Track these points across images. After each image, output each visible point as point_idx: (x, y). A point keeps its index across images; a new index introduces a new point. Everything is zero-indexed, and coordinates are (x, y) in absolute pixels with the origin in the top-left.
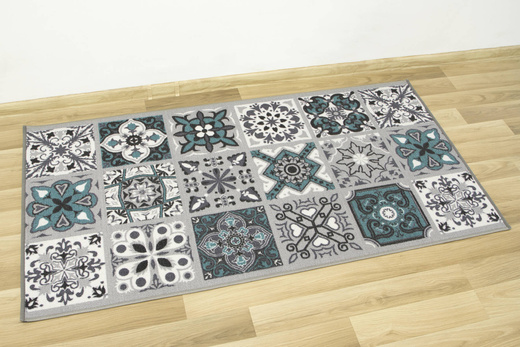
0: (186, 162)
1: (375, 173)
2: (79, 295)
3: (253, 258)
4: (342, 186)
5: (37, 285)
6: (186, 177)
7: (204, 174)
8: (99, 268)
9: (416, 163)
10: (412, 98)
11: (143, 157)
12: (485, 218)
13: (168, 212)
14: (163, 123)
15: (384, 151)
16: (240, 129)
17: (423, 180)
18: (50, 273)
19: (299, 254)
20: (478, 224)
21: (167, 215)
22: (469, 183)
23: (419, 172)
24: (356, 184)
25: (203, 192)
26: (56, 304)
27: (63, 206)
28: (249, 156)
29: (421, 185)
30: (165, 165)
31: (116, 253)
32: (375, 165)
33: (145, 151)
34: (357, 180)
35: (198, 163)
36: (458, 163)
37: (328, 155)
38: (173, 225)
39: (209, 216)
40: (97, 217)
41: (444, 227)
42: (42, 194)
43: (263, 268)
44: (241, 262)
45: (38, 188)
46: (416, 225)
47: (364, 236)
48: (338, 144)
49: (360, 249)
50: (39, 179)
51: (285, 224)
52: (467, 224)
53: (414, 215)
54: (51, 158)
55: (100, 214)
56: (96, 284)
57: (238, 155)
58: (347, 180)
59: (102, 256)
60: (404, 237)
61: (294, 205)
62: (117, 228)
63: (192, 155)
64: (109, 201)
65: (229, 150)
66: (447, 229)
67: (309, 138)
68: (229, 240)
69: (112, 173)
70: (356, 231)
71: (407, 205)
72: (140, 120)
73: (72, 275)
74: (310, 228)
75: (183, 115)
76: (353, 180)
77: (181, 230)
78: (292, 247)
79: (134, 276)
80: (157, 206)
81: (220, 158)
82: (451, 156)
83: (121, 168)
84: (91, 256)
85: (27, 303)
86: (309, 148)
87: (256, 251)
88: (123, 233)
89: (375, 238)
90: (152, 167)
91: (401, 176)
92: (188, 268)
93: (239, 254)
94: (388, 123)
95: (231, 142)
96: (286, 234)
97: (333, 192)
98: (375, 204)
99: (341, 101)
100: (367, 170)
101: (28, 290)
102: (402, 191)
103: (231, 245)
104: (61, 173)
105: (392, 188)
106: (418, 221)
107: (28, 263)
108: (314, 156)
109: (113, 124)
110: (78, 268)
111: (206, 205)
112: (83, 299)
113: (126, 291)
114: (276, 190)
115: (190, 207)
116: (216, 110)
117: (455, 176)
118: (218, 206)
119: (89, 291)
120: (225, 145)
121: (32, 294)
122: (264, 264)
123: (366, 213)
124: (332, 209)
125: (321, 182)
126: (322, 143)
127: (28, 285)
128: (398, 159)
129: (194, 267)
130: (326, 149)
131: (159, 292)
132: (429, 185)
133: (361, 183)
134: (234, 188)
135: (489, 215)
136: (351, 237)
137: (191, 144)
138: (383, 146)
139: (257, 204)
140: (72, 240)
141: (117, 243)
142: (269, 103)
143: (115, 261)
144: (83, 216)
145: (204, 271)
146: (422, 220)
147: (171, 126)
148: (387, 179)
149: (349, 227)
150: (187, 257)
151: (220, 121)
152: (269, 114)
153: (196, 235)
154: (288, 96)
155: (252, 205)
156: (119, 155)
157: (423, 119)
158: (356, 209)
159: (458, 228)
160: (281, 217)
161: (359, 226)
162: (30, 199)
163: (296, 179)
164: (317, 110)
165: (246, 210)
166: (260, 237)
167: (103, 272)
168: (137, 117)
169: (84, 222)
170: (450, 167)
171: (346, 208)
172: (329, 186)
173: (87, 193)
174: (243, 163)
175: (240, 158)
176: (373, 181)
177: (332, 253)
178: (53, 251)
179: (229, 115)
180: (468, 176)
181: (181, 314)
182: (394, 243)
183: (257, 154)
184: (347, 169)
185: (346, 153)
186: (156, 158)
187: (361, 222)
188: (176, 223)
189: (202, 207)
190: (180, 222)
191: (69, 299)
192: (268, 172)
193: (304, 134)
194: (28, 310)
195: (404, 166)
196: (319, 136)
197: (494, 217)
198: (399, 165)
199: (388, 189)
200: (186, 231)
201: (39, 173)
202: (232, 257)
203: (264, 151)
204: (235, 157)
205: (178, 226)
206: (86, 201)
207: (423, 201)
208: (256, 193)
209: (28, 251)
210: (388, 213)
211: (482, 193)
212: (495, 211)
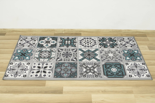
0: (60, 49)
1: (114, 59)
2: (19, 76)
3: (69, 75)
4: (102, 61)
5: (10, 72)
6: (58, 52)
7: (63, 52)
8: (27, 70)
9: (128, 58)
10: (133, 41)
11: (48, 46)
12: (145, 76)
13: (50, 60)
14: (57, 39)
15: (119, 54)
16: (78, 43)
17: (128, 63)
18: (14, 70)
19: (83, 76)
20: (142, 77)
21: (49, 61)
22: (144, 66)
23: (128, 61)
24: (107, 61)
25: (62, 57)
26: (13, 77)
27: (23, 55)
28: (78, 50)
30: (54, 49)
31: (33, 68)
32: (114, 57)
33: (49, 45)
34: (107, 60)
35: (63, 50)
36: (142, 60)
37: (101, 53)
38: (50, 63)
39: (61, 63)
40: (31, 59)
42: (19, 51)
43: (71, 77)
44: (65, 75)
45: (19, 50)
46: (122, 74)
47: (104, 74)
48: (105, 50)
49: (102, 77)
50: (20, 48)
51: (82, 68)
52: (138, 76)
53: (122, 71)
54: (25, 43)
55: (32, 58)
56: (25, 74)
57: (75, 49)
58: (105, 60)
59: (29, 68)
60: (117, 77)
61: (86, 64)
62: (35, 62)
63: (62, 48)
64: (35, 55)
65: (73, 48)
66: (131, 76)
67: (97, 48)
68: (64, 69)
69: (39, 49)
70: (102, 73)
71: (121, 68)
72: (51, 38)
73: (19, 71)
74: (89, 70)
75: (63, 38)
76: (106, 60)
77: (52, 65)
78: (82, 74)
79: (35, 74)
80: (48, 58)
81: (70, 49)
82: (140, 58)
83: (42, 48)
84: (26, 67)
85: (6, 75)
86: (97, 50)
87: (71, 73)
88: (36, 63)
89: (107, 75)
90: (50, 49)
91: (122, 61)
92: (50, 74)
93: (66, 73)
94: (123, 47)
95: (74, 46)
96: (81, 70)
97: (98, 62)
98: (111, 67)
99: (111, 39)
100: (112, 58)
101: (7, 73)
102: (120, 65)
103: (64, 71)
104: (26, 47)
105: (118, 64)
107: (9, 66)
108: (97, 52)
109: (44, 37)
110: (21, 70)
111: (62, 60)
112: (20, 77)
113: (32, 77)
114: (82, 59)
115: (57, 60)
116: (73, 38)
117: (139, 63)
118: (64, 61)
119: (22, 75)
120: (72, 46)
121: (7, 74)
122: (72, 77)
123: (107, 69)
124: (97, 66)
125: (96, 59)
126: (100, 49)
127: (7, 71)
128: (122, 56)
129: (52, 74)
130: (101, 51)
131: (40, 79)
132: (130, 64)
133: (108, 61)
134: (70, 57)
135: (147, 75)
136: (100, 74)
137: (63, 45)
138: (119, 52)
139: (75, 62)
140: (22, 63)
141: (34, 65)
142: (89, 38)
143: (32, 69)
144: (27, 58)
145: (54, 76)
146: (124, 73)
147: (59, 40)
148: (117, 61)
149: (100, 71)
150: (51, 72)
151: (73, 40)
152: (88, 40)
153: (56, 67)
154: (95, 37)
155: (74, 62)
156: (43, 45)
157: (135, 47)
158: (104, 67)
159: (135, 77)
160: (81, 66)
162: (15, 52)
163: (89, 57)
164: (102, 41)
165: (72, 63)
166: (73, 70)
167: (27, 72)
168: (51, 37)
169: (27, 59)
170: (139, 61)
171: (101, 67)
172: (98, 60)
173: (31, 53)
174: (76, 51)
175: (76, 50)
176: (112, 61)
177: (93, 77)
178: (17, 65)
179: (76, 39)
180: (144, 64)
181: (44, 85)
182: (113, 78)
183: (81, 50)
184: (106, 57)
185: (107, 53)
186: (52, 47)
187: (105, 71)
188: (51, 63)
189: (60, 60)
190: (52, 63)
191: (16, 76)
192: (82, 54)
193: (96, 47)
194: (5, 77)
195: (124, 58)
196: (100, 47)
197: (148, 76)
198: (122, 58)
200: (53, 65)
201: (20, 46)
202: (63, 74)
203: (83, 49)
204: (74, 49)
205: (51, 64)
206: (29, 55)
207: (126, 68)
208: (76, 59)
209: (10, 64)
210: (114, 70)
211: (147, 69)
212: (149, 74)
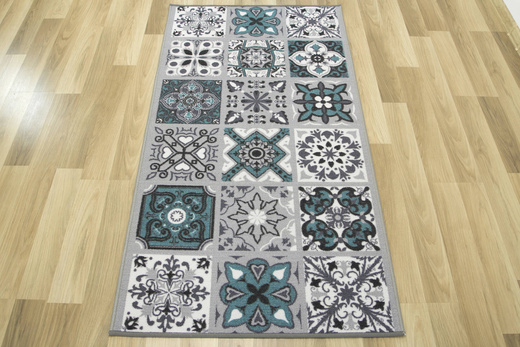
0: (284, 85)
1: (233, 225)
2: (179, 26)
4: (224, 187)
5: (193, 11)
6: (267, 83)
7: (267, 93)
9: (236, 274)
11: (296, 61)
12: (135, 313)
13: (232, 69)
19: (161, 135)
20: (130, 300)
21: (229, 68)
22: (189, 323)
23: (222, 270)
24: (223, 201)
25: (247, 90)
27: (254, 22)
28: (284, 126)
29: (204, 263)
30: (284, 73)
31: (204, 42)
33: (303, 63)
34: (229, 203)
35: (282, 92)
36: (225, 326)
37: (270, 189)
39: (220, 90)
40: (239, 36)
41: (140, 261)
44: (170, 100)
46: (153, 236)
49: (147, 179)
51: (195, 134)
52: (135, 288)
53: (166, 239)
54: (305, 17)
58: (231, 195)
60: (144, 218)
61: (213, 145)
63: (292, 90)
64: (253, 42)
66: (137, 264)
67: (299, 179)
68: (191, 97)
69: (281, 45)
70: (166, 182)
71: (181, 238)
72: (343, 64)
76: (229, 200)
77: (212, 74)
78: (170, 133)
80: (241, 64)
81: (284, 106)
84: (206, 31)
86: (285, 176)
89: (154, 194)
90: (283, 65)
91: (221, 248)
92: (177, 73)
96: (185, 132)
97: (219, 177)
98: (193, 210)
102: (201, 240)
103: (187, 97)
106: (157, 239)
108: (272, 176)
109: (340, 49)
110: (199, 26)
111: (232, 90)
114: (234, 136)
115: (233, 81)
117: (205, 310)
118: (229, 96)
120: (301, 113)
122: (162, 113)
123: (184, 197)
124: (199, 171)
125: (233, 171)
132: (201, 273)
133: (223, 205)
134: (245, 109)
135: (136, 319)
136: (163, 175)
141: (213, 43)
146: (158, 244)
147: (333, 82)
148: (222, 233)
149: (174, 178)
150: (185, 74)
153: (204, 81)
155: (223, 117)
156: (301, 49)
158: (192, 190)
159: (133, 275)
160: (202, 133)
161: (172, 187)
163: (244, 154)
165: (218, 112)
166: (188, 116)
170: (222, 313)
171: (196, 182)
172: (228, 176)
173: (264, 32)
174: (274, 120)
175: (282, 120)
176: (222, 217)
177: (152, 157)
178: (217, 17)
180: (199, 327)
182: (142, 207)
183: (284, 132)
184: (246, 199)
186: (293, 68)
187: (176, 189)
188: (220, 72)
189: (230, 87)
190: (220, 74)
195: (236, 258)
196: (301, 189)
197: (131, 324)
198: (239, 253)
199: (208, 229)
200: (210, 76)
202: (176, 96)
203: (287, 138)
204: (283, 116)
205: (216, 72)
206: (256, 32)
207: (181, 257)
208: (235, 122)
209: (220, 8)
210: (177, 216)
211: (168, 331)
212: (138, 330)
